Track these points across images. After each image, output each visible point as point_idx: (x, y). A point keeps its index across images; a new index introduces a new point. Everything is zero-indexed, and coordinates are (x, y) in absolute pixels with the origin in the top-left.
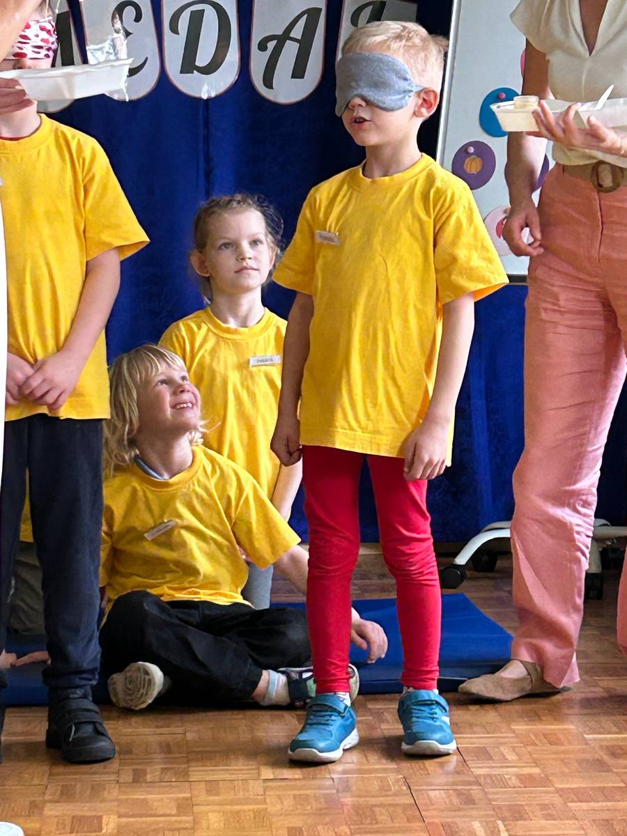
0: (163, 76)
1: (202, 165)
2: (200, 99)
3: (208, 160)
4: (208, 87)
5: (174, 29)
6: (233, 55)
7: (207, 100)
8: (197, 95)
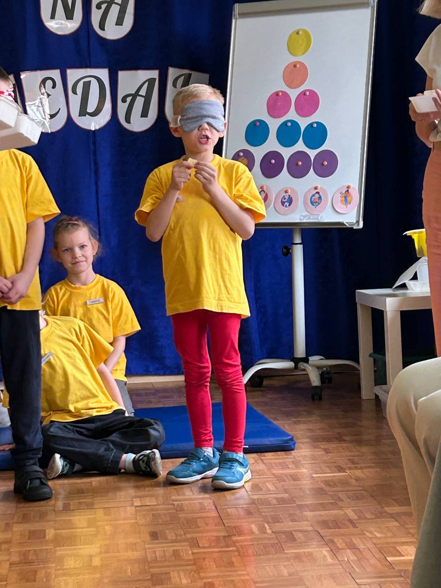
0: (69, 118)
1: (93, 166)
2: (90, 131)
3: (96, 164)
4: (94, 124)
5: (75, 92)
6: (108, 105)
7: (95, 131)
8: (88, 128)
